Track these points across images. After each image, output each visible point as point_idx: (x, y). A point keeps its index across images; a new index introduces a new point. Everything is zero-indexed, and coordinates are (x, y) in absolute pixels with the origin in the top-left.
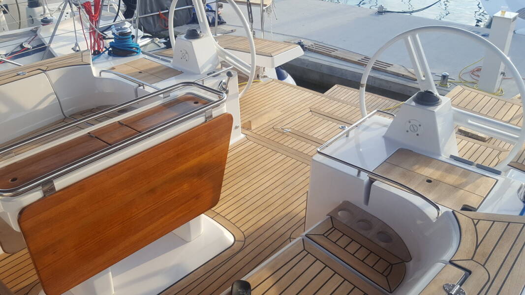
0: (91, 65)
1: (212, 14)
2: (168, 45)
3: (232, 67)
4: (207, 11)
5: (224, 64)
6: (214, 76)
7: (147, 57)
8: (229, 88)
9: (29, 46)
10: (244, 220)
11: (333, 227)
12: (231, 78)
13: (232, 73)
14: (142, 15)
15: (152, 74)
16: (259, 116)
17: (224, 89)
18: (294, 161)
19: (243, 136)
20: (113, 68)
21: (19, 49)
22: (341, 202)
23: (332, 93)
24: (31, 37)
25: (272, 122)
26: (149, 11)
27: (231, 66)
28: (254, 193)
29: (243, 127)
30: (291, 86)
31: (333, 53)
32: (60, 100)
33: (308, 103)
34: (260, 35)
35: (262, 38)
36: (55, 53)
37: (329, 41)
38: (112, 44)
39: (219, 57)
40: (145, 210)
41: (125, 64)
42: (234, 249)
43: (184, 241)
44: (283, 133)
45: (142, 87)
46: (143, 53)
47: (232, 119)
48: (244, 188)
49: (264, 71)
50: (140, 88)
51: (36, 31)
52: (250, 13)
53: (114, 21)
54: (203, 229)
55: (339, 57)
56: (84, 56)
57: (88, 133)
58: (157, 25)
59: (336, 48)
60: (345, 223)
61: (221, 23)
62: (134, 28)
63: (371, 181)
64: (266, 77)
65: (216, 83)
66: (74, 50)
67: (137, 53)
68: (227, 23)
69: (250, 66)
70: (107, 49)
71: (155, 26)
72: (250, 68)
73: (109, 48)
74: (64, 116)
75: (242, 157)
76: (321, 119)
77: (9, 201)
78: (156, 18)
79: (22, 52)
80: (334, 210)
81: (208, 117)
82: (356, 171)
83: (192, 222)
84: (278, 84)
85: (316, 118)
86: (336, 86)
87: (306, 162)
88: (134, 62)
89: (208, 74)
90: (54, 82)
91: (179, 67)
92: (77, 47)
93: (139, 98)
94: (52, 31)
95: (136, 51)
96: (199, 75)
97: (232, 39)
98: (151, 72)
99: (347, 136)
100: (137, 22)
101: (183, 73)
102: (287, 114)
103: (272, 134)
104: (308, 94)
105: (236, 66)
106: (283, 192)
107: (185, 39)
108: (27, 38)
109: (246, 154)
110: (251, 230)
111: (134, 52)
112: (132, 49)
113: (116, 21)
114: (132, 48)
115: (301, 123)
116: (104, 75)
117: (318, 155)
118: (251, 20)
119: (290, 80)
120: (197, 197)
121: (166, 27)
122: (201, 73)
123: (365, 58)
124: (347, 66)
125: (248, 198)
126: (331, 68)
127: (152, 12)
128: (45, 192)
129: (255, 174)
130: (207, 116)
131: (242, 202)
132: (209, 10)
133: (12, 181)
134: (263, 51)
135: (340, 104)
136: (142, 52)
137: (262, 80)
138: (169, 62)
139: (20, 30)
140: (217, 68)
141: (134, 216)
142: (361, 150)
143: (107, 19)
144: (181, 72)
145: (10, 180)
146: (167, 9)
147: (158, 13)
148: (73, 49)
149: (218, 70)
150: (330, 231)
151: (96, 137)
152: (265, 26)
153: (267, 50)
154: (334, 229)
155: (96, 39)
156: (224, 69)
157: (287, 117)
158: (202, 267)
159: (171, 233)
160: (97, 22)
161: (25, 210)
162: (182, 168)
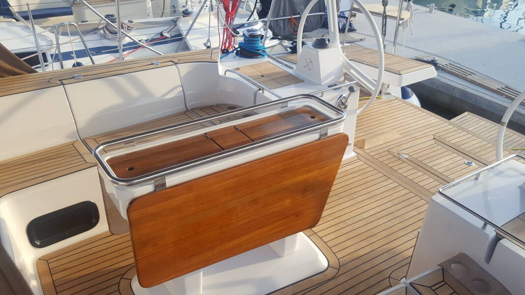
0: (219, 64)
1: (344, 21)
2: (294, 50)
3: (355, 82)
4: (339, 16)
5: (347, 77)
6: (335, 89)
7: (271, 60)
8: (349, 104)
9: (168, 35)
10: (342, 246)
11: (443, 281)
12: (352, 93)
13: (355, 88)
14: (274, 17)
15: (273, 79)
16: (374, 136)
17: (343, 104)
18: (406, 191)
19: (353, 154)
20: (238, 69)
21: (159, 36)
22: (457, 254)
23: (460, 120)
24: (171, 26)
25: (388, 144)
26: (281, 14)
27: (354, 80)
28: (356, 219)
29: (355, 145)
30: (416, 107)
31: (469, 77)
32: (186, 93)
33: (432, 129)
34: (390, 48)
35: (393, 53)
36: (189, 44)
37: (466, 64)
38: (241, 45)
39: (344, 69)
40: (244, 219)
41: (250, 66)
42: (326, 276)
43: (277, 255)
44: (399, 159)
45: (261, 92)
46: (269, 56)
47: (348, 139)
48: (347, 211)
49: (388, 87)
50: (259, 91)
51: (177, 21)
52: (384, 25)
53: (248, 20)
54: (298, 247)
55: (476, 82)
56: (214, 53)
57: (205, 133)
58: (287, 29)
59: (474, 72)
60: (457, 278)
61: (352, 30)
62: (264, 30)
63: (498, 238)
64: (389, 94)
65: (337, 96)
66: (206, 46)
67: (263, 56)
68: (357, 31)
69: (375, 83)
70: (236, 49)
71: (284, 30)
72: (375, 84)
73: (238, 48)
74: (187, 108)
75: (350, 177)
76: (444, 150)
77: (123, 190)
78: (286, 21)
79: (161, 40)
80: (446, 261)
81: (323, 135)
82: (482, 223)
83: (288, 239)
84: (401, 103)
85: (439, 147)
86: (466, 113)
87: (421, 195)
88: (258, 65)
89: (329, 86)
90: (182, 75)
91: (301, 75)
92: (209, 43)
93: (257, 105)
94: (191, 23)
95: (262, 53)
96: (320, 86)
97: (360, 51)
98: (273, 77)
99: (476, 179)
100: (268, 24)
101: (304, 81)
102: (406, 138)
103: (386, 158)
104: (433, 119)
105: (361, 81)
106: (389, 224)
107: (313, 48)
108: (168, 27)
109: (354, 175)
110: (348, 258)
111: (260, 55)
112: (259, 52)
113: (250, 20)
114: (259, 50)
115: (419, 151)
116: (229, 75)
117: (439, 195)
118: (384, 33)
119: (414, 100)
120: (297, 215)
121: (295, 32)
122: (322, 84)
123: (506, 87)
124: (484, 93)
125: (349, 222)
126: (464, 93)
127: (284, 16)
128: (156, 187)
129: (361, 199)
130: (322, 133)
131: (342, 225)
132: (341, 16)
133: (129, 170)
134: (391, 67)
135: (469, 136)
136: (267, 55)
137: (384, 97)
138: (292, 68)
139: (162, 18)
140: (339, 80)
141: (233, 223)
142: (489, 198)
143: (242, 16)
144: (302, 81)
145: (127, 169)
146: (299, 14)
147: (290, 17)
148: (204, 44)
149: (340, 83)
150: (439, 285)
151: (211, 139)
152: (398, 40)
153: (396, 68)
154: (444, 283)
155: (229, 36)
156: (347, 83)
157: (406, 141)
158: (291, 287)
159: (266, 245)
160: (233, 19)
161: (136, 201)
162: (288, 182)
